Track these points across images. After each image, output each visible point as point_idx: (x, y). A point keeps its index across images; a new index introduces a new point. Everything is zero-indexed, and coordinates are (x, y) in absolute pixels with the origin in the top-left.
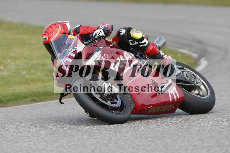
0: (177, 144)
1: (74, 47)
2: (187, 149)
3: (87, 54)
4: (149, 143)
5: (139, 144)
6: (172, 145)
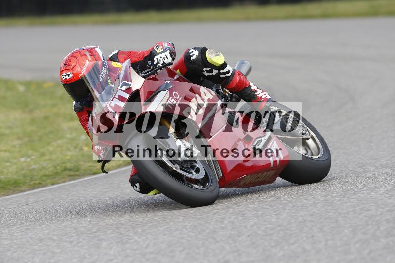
1: (125, 82)
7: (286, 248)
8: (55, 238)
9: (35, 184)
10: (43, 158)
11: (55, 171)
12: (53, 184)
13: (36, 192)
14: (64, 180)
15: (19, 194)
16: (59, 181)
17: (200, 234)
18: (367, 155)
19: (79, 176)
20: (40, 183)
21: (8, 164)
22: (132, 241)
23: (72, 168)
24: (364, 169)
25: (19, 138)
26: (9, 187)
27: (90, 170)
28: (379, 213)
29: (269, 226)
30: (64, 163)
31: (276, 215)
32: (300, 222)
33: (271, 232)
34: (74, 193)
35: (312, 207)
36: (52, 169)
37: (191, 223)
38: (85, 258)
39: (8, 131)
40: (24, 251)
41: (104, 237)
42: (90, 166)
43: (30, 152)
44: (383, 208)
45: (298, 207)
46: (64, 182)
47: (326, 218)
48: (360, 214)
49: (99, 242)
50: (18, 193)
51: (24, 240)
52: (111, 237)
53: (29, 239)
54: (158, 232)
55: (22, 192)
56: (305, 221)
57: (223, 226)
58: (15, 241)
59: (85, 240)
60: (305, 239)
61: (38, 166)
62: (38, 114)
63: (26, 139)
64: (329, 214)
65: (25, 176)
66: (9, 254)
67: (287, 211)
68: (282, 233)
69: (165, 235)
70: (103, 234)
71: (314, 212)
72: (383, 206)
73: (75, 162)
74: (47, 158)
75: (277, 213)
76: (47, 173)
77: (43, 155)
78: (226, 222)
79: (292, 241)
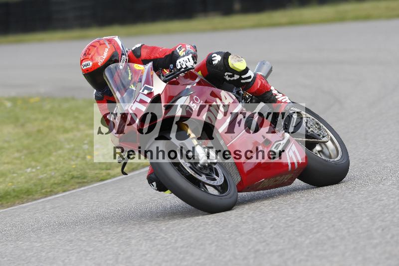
0: (227, 253)
1: (147, 86)
2: (245, 258)
3: (167, 97)
4: (182, 256)
5: (166, 258)
6: (220, 255)
7: (311, 236)
8: (84, 238)
9: (46, 192)
10: (48, 168)
11: (64, 179)
12: (64, 191)
13: (50, 200)
14: (73, 187)
15: (34, 202)
16: (70, 189)
17: (223, 228)
18: (365, 151)
19: (88, 183)
20: (51, 191)
21: (15, 175)
22: (160, 238)
23: (79, 176)
24: (367, 164)
25: (18, 151)
26: (22, 196)
27: (97, 177)
28: (391, 202)
29: (289, 218)
30: (70, 172)
31: (292, 208)
32: (318, 214)
33: (292, 224)
34: (88, 198)
35: (325, 200)
36: (60, 178)
37: (212, 219)
38: (120, 254)
39: (6, 145)
40: (58, 252)
41: (130, 235)
42: (96, 174)
43: (33, 164)
44: (395, 198)
45: (311, 200)
46: (74, 189)
47: (341, 209)
48: (374, 204)
49: (127, 240)
50: (32, 201)
51: (54, 242)
52: (138, 236)
53: (58, 241)
54: (182, 229)
55: (35, 200)
56: (322, 212)
57: (244, 220)
58: (46, 243)
59: (113, 239)
60: (327, 228)
61: (45, 175)
62: (31, 127)
63: (25, 152)
64: (345, 205)
65: (35, 185)
66: (44, 254)
67: (302, 205)
68: (303, 223)
69: (190, 231)
70: (129, 233)
71: (328, 204)
72: (394, 196)
73: (81, 170)
74: (52, 167)
75: (293, 206)
76: (56, 182)
77: (47, 165)
78: (245, 217)
79: (315, 230)
